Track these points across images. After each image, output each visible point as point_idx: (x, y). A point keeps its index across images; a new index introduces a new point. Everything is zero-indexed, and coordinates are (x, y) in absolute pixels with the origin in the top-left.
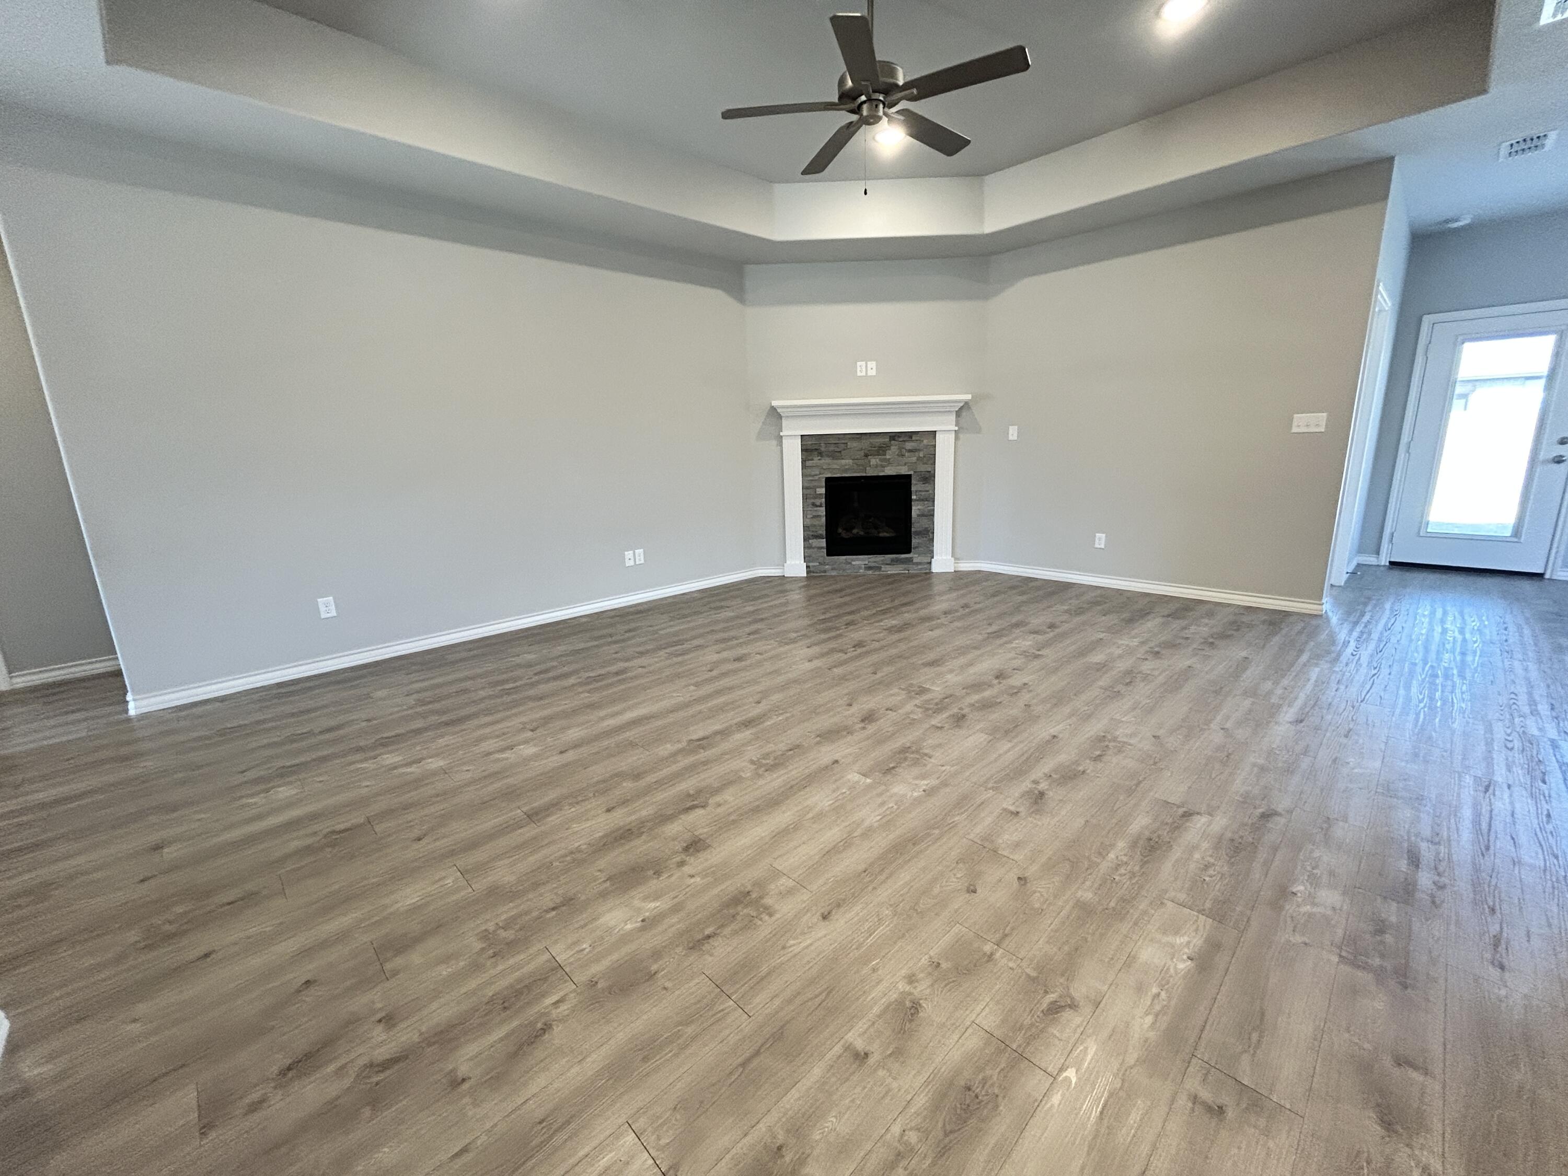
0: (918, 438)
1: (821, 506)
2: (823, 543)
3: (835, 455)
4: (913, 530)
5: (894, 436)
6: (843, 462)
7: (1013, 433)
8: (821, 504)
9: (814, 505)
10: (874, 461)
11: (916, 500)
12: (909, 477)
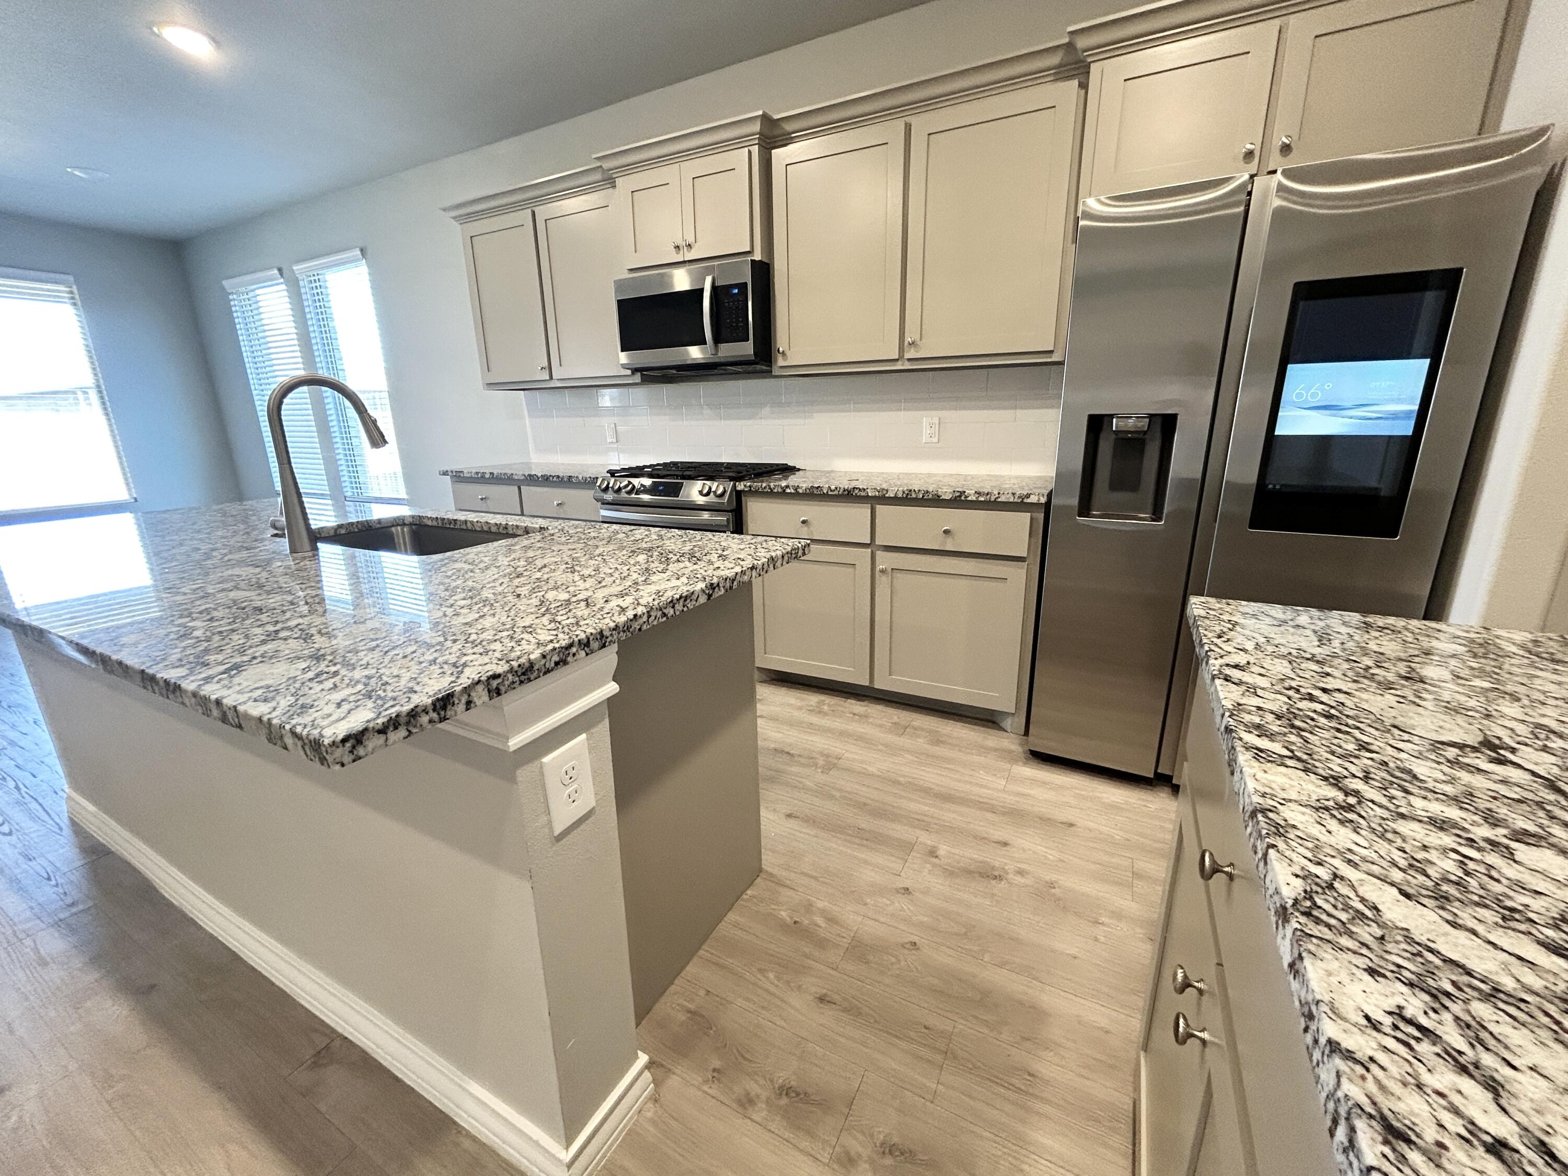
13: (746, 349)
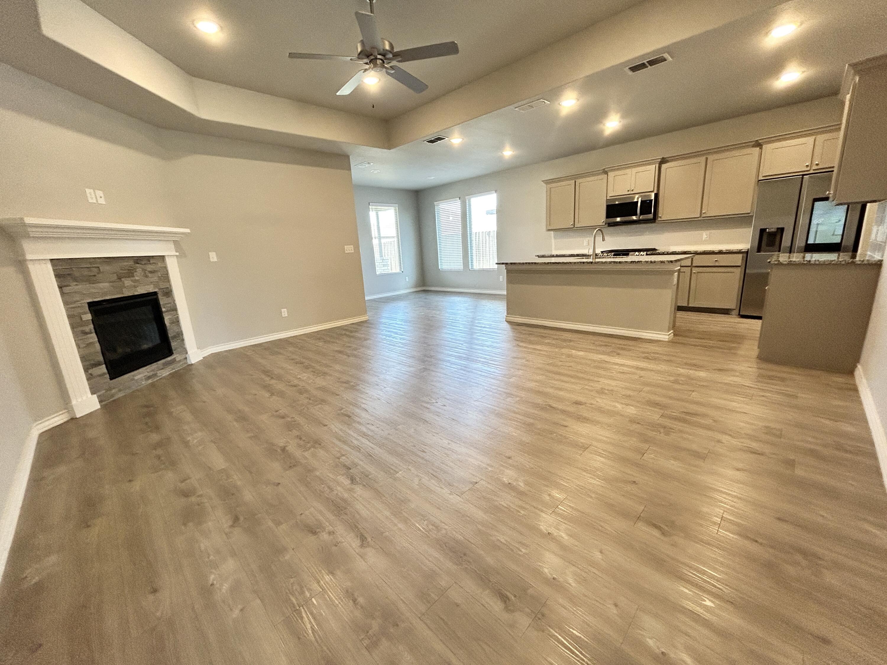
0: (154, 261)
1: (91, 333)
2: (103, 369)
3: (91, 280)
4: (170, 335)
5: (138, 260)
6: (101, 285)
7: (213, 257)
8: (91, 330)
9: (85, 333)
10: (128, 282)
11: (167, 312)
12: (155, 293)
13: (651, 216)
